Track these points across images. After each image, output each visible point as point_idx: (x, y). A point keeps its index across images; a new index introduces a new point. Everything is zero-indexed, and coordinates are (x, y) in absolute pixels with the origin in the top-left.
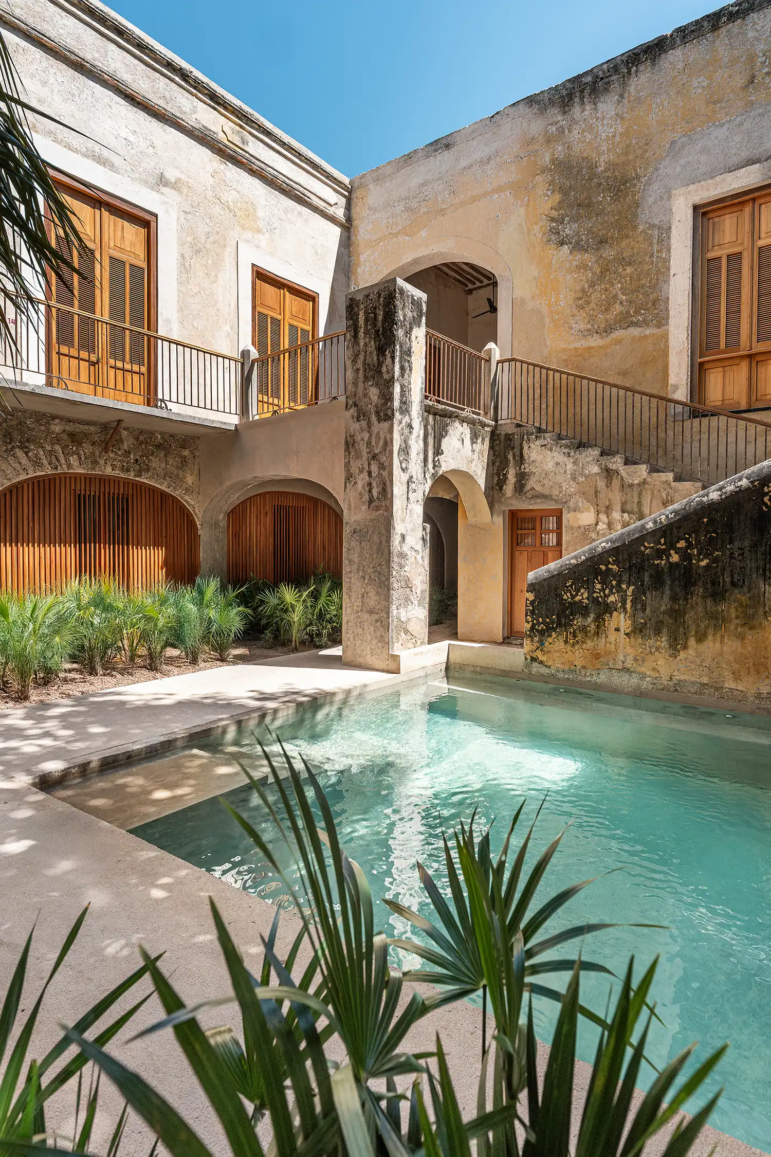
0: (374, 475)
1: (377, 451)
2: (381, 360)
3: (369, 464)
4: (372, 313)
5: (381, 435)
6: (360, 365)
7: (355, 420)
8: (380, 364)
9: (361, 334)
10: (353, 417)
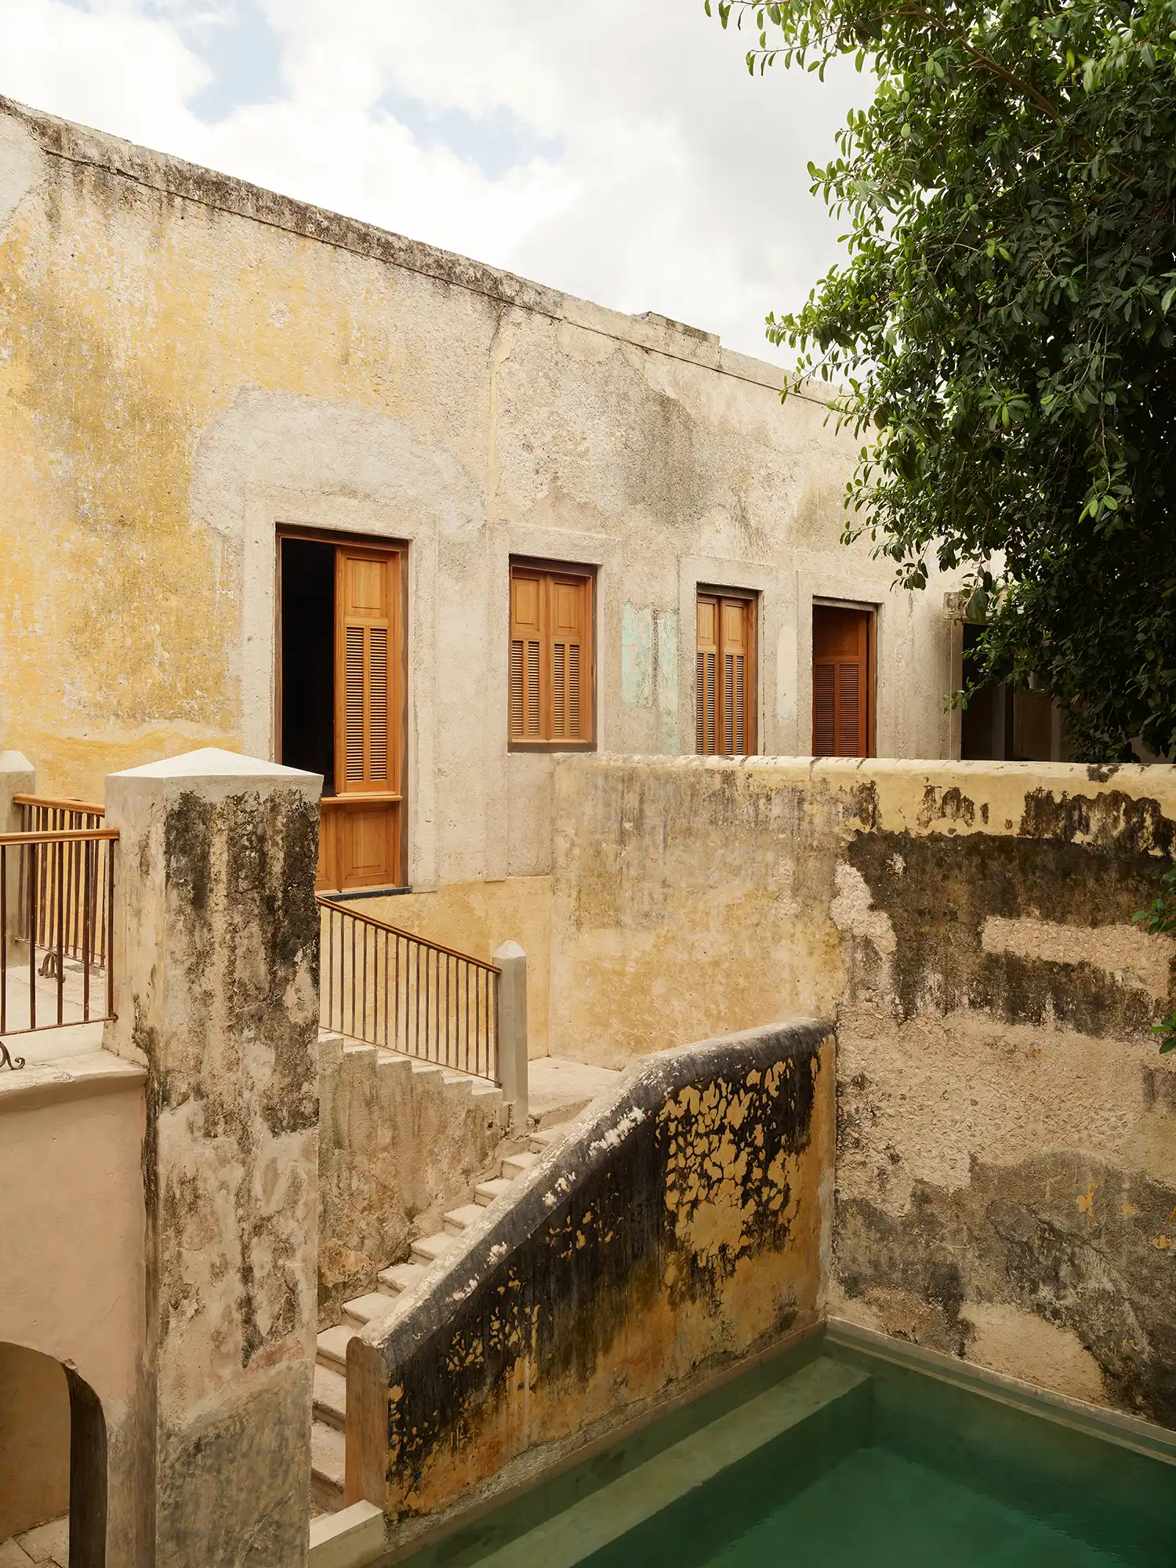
0: (258, 1274)
1: (266, 1211)
2: (281, 973)
3: (245, 1248)
4: (252, 848)
5: (281, 1166)
6: (214, 978)
7: (199, 1134)
8: (278, 984)
9: (218, 897)
10: (191, 1128)
